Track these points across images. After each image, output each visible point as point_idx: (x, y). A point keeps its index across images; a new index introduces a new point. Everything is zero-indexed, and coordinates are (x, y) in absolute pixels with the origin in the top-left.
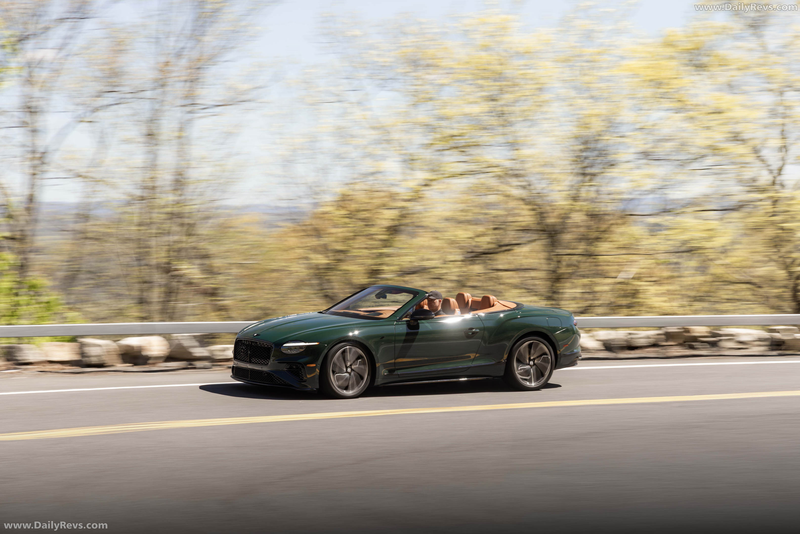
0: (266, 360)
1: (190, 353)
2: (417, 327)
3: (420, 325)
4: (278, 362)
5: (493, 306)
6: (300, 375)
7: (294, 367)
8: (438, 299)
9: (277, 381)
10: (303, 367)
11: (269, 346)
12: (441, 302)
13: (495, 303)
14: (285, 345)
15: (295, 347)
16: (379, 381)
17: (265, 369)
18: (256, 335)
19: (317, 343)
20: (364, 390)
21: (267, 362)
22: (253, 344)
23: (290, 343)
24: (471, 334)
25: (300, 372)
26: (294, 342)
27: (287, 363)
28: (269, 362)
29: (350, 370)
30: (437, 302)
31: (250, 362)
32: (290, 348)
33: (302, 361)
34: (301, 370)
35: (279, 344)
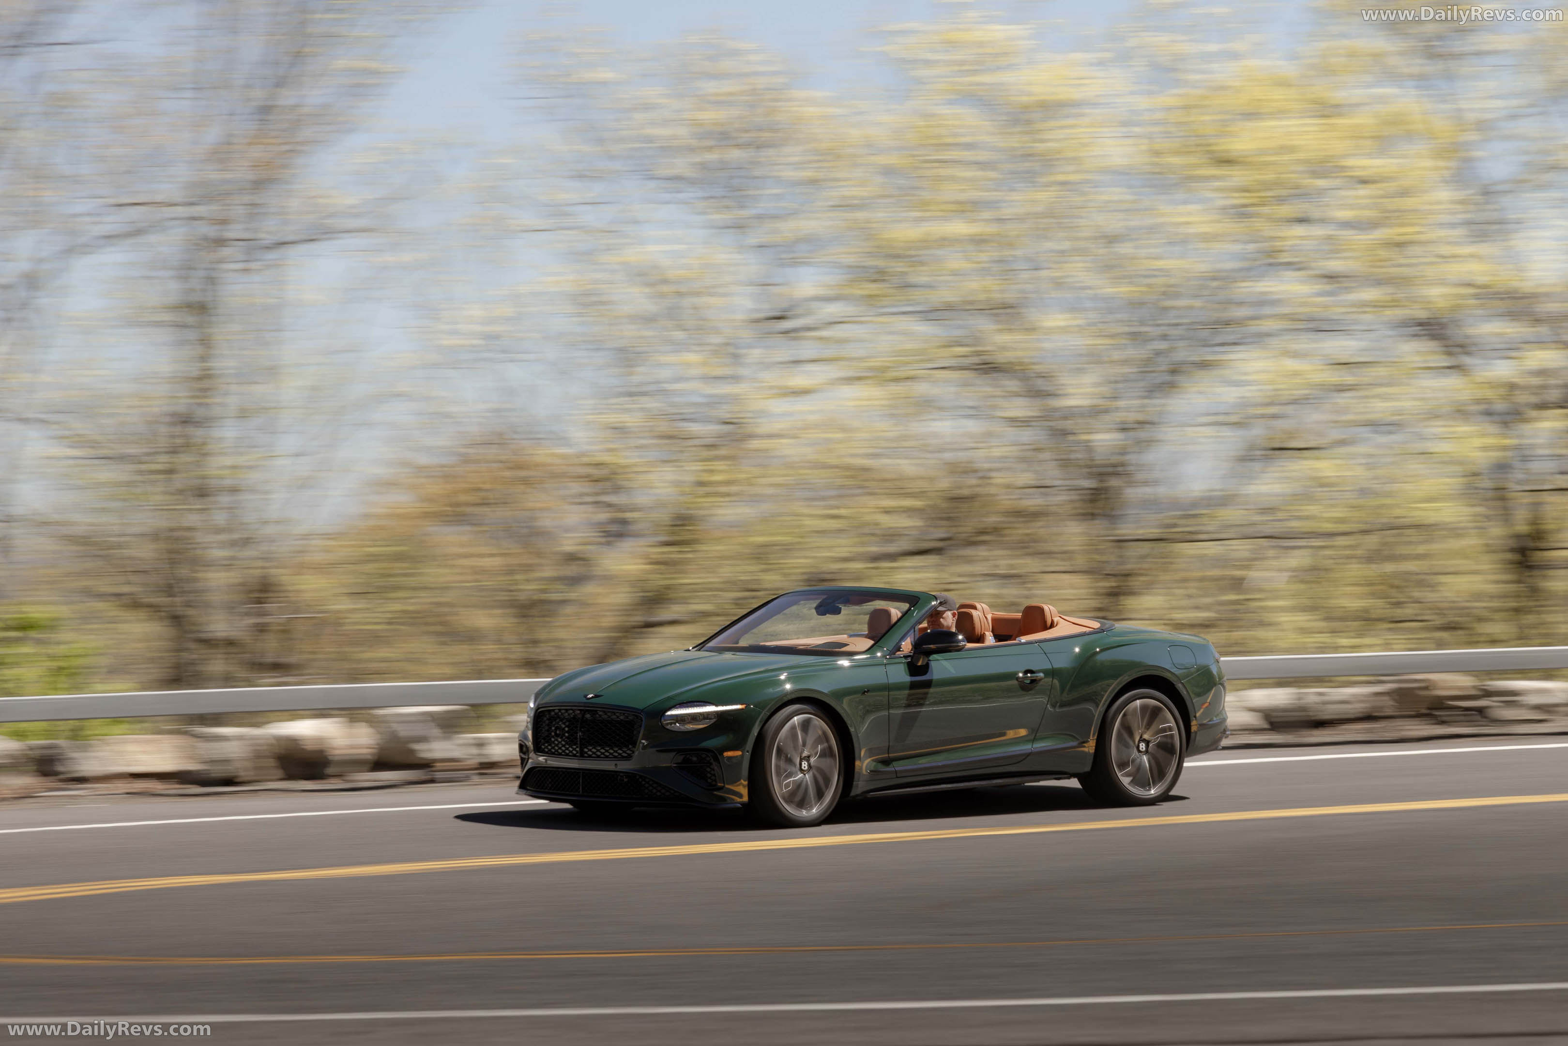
0: (627, 747)
1: (412, 752)
2: (925, 669)
3: (933, 664)
4: (657, 751)
5: (1052, 626)
6: (709, 775)
7: (695, 759)
8: (950, 610)
9: (654, 791)
10: (717, 760)
11: (631, 718)
12: (956, 617)
13: (1056, 619)
14: (669, 713)
15: (694, 718)
16: (860, 787)
17: (624, 766)
18: (592, 697)
19: (739, 707)
20: (833, 807)
21: (628, 752)
22: (588, 716)
23: (677, 708)
24: (1028, 682)
25: (708, 770)
26: (685, 707)
27: (679, 751)
28: (633, 752)
29: (806, 765)
30: (948, 616)
31: (582, 755)
32: (681, 719)
33: (712, 743)
34: (711, 764)
35: (658, 712)
